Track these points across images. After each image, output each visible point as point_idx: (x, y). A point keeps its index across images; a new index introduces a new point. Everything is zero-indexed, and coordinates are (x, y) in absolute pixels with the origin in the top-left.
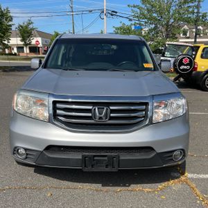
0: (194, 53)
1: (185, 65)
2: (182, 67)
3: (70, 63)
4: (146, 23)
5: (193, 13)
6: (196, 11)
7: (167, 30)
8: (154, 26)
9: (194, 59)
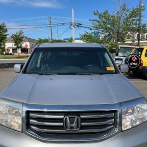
0: (140, 53)
1: (133, 62)
2: (131, 64)
3: (47, 65)
4: (103, 31)
5: (136, 24)
6: (138, 23)
7: (117, 36)
8: (108, 33)
9: (140, 57)
